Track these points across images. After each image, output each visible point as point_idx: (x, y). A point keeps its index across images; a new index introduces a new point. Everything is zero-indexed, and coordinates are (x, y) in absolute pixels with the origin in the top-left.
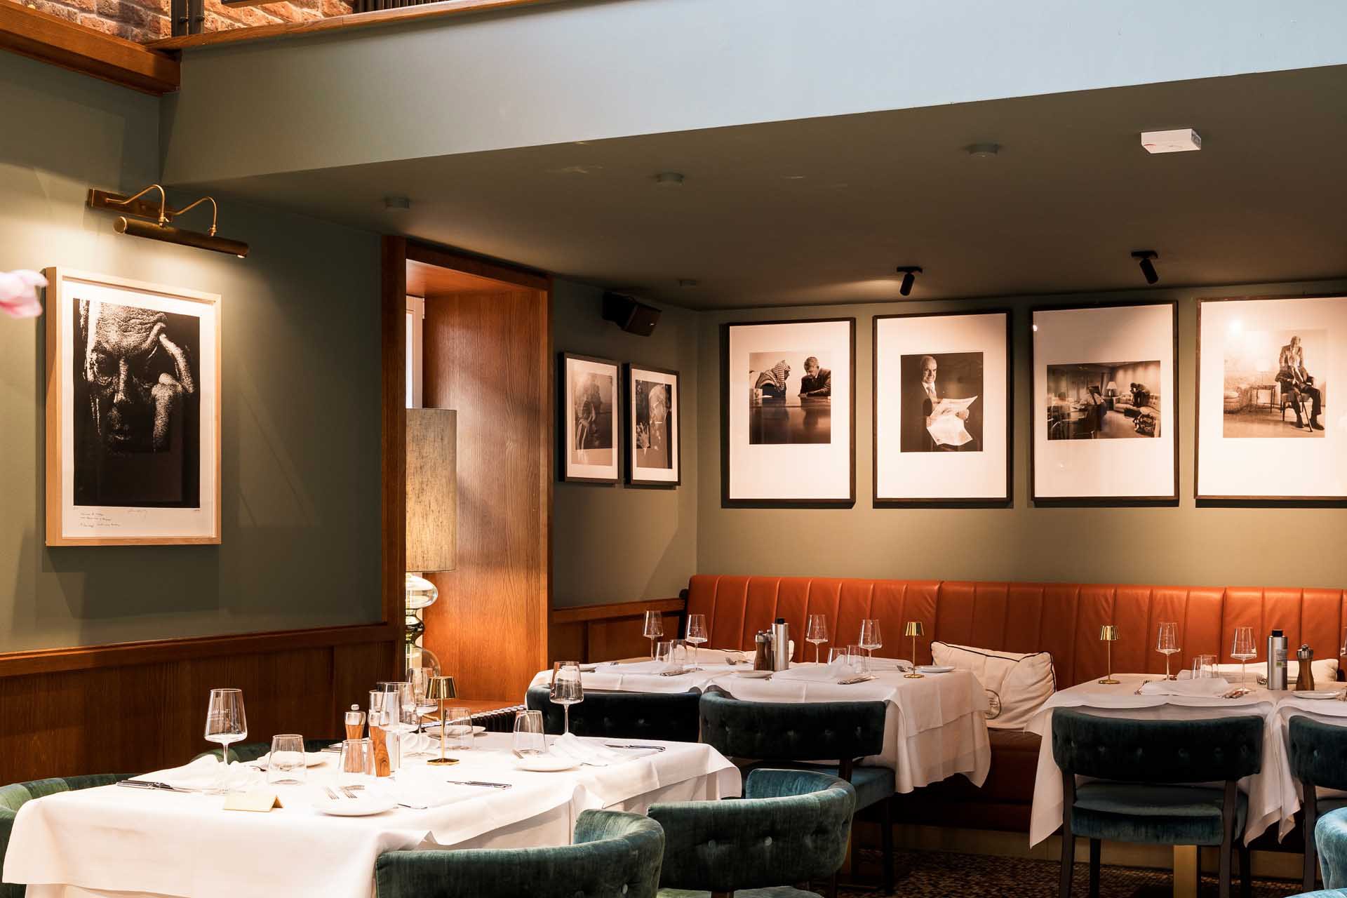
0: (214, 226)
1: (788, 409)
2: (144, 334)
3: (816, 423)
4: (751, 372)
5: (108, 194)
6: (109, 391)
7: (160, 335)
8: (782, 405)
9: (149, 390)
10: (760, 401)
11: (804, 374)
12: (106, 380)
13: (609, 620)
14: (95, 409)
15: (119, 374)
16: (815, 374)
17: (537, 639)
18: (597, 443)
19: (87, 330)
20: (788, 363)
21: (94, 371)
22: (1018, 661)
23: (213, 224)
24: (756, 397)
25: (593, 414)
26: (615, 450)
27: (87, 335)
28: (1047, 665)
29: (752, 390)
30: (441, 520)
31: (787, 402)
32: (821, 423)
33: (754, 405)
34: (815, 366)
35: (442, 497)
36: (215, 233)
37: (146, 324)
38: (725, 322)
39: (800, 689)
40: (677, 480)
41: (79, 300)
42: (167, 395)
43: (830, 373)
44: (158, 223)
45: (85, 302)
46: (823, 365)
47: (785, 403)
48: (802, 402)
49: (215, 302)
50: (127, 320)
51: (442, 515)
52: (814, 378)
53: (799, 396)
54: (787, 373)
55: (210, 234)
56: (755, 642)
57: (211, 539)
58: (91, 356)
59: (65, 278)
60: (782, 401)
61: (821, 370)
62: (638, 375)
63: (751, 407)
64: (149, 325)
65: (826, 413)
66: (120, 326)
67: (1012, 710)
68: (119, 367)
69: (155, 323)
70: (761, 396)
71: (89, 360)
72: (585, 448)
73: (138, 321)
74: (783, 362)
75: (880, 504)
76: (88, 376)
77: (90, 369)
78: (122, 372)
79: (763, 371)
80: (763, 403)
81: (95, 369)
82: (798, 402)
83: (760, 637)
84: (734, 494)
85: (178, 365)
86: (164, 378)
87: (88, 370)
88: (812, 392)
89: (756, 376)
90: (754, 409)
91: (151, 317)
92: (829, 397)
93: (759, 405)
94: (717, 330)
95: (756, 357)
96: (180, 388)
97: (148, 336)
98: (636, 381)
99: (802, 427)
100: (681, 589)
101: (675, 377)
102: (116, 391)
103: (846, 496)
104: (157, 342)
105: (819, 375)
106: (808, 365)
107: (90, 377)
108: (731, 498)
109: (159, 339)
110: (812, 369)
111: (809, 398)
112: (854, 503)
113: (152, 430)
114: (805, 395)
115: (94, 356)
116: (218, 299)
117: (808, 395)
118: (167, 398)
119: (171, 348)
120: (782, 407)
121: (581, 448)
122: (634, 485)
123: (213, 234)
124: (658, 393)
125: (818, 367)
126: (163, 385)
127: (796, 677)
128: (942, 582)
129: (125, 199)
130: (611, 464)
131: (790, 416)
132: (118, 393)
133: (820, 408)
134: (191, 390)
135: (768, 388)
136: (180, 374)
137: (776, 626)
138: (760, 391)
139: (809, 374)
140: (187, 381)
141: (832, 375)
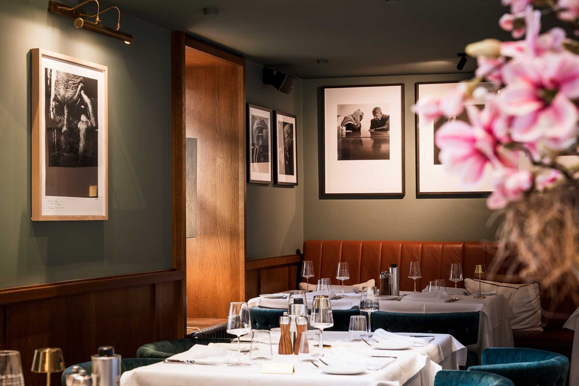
0: (119, 24)
1: (362, 139)
2: (75, 90)
3: (380, 147)
4: (338, 116)
5: (59, 4)
6: (60, 125)
7: (81, 91)
8: (359, 136)
9: (77, 125)
10: (344, 134)
11: (372, 117)
12: (58, 118)
13: (268, 268)
14: (54, 136)
15: (64, 115)
16: (379, 117)
17: (238, 279)
18: (262, 159)
19: (51, 88)
20: (362, 111)
21: (54, 113)
22: (518, 289)
23: (118, 23)
24: (342, 131)
25: (261, 142)
26: (270, 163)
27: (51, 90)
28: (537, 290)
29: (339, 128)
30: (191, 205)
31: (362, 134)
32: (383, 147)
33: (341, 137)
34: (380, 113)
35: (192, 192)
36: (119, 29)
37: (75, 84)
38: (322, 86)
39: (422, 305)
40: (296, 182)
41: (47, 69)
42: (84, 128)
43: (389, 117)
44: (95, 22)
45: (50, 70)
46: (385, 112)
47: (360, 135)
48: (371, 135)
49: (105, 71)
50: (67, 81)
51: (192, 203)
52: (379, 120)
53: (369, 131)
54: (361, 117)
55: (116, 29)
56: (379, 279)
57: (103, 217)
58: (53, 104)
59: (43, 55)
60: (359, 134)
61: (383, 115)
62: (280, 118)
63: (339, 138)
64: (76, 85)
65: (387, 141)
66: (65, 85)
67: (517, 317)
68: (64, 111)
69: (79, 83)
70: (345, 131)
71: (51, 106)
72: (257, 162)
73: (72, 82)
74: (359, 110)
75: (420, 196)
76: (51, 116)
77: (52, 111)
78: (65, 114)
79: (347, 116)
80: (346, 135)
81: (54, 112)
82: (369, 134)
83: (383, 275)
84: (328, 190)
85: (89, 109)
86: (83, 118)
87: (51, 112)
88: (378, 129)
89: (342, 119)
90: (341, 139)
91: (78, 80)
92: (388, 132)
93: (344, 137)
94: (316, 91)
95: (341, 107)
96: (90, 124)
97: (76, 91)
98: (279, 121)
99: (371, 150)
100: (297, 249)
101: (294, 119)
102: (63, 125)
103: (400, 191)
104: (80, 96)
105: (382, 118)
106: (375, 112)
107: (52, 117)
108: (326, 193)
109: (81, 93)
110: (377, 114)
111: (376, 132)
112: (404, 195)
113: (78, 149)
114: (373, 130)
115: (54, 104)
116: (106, 68)
117: (375, 130)
118: (84, 130)
119: (85, 97)
120: (358, 137)
121: (256, 162)
122: (279, 185)
123: (118, 29)
124: (287, 129)
125: (381, 114)
126: (83, 121)
127: (418, 299)
128: (464, 243)
129: (70, 7)
130: (268, 173)
131: (363, 143)
132: (64, 126)
133: (383, 138)
134: (94, 125)
135: (349, 126)
136: (90, 115)
137: (392, 269)
138: (344, 128)
139: (376, 118)
140: (93, 119)
141: (390, 118)
